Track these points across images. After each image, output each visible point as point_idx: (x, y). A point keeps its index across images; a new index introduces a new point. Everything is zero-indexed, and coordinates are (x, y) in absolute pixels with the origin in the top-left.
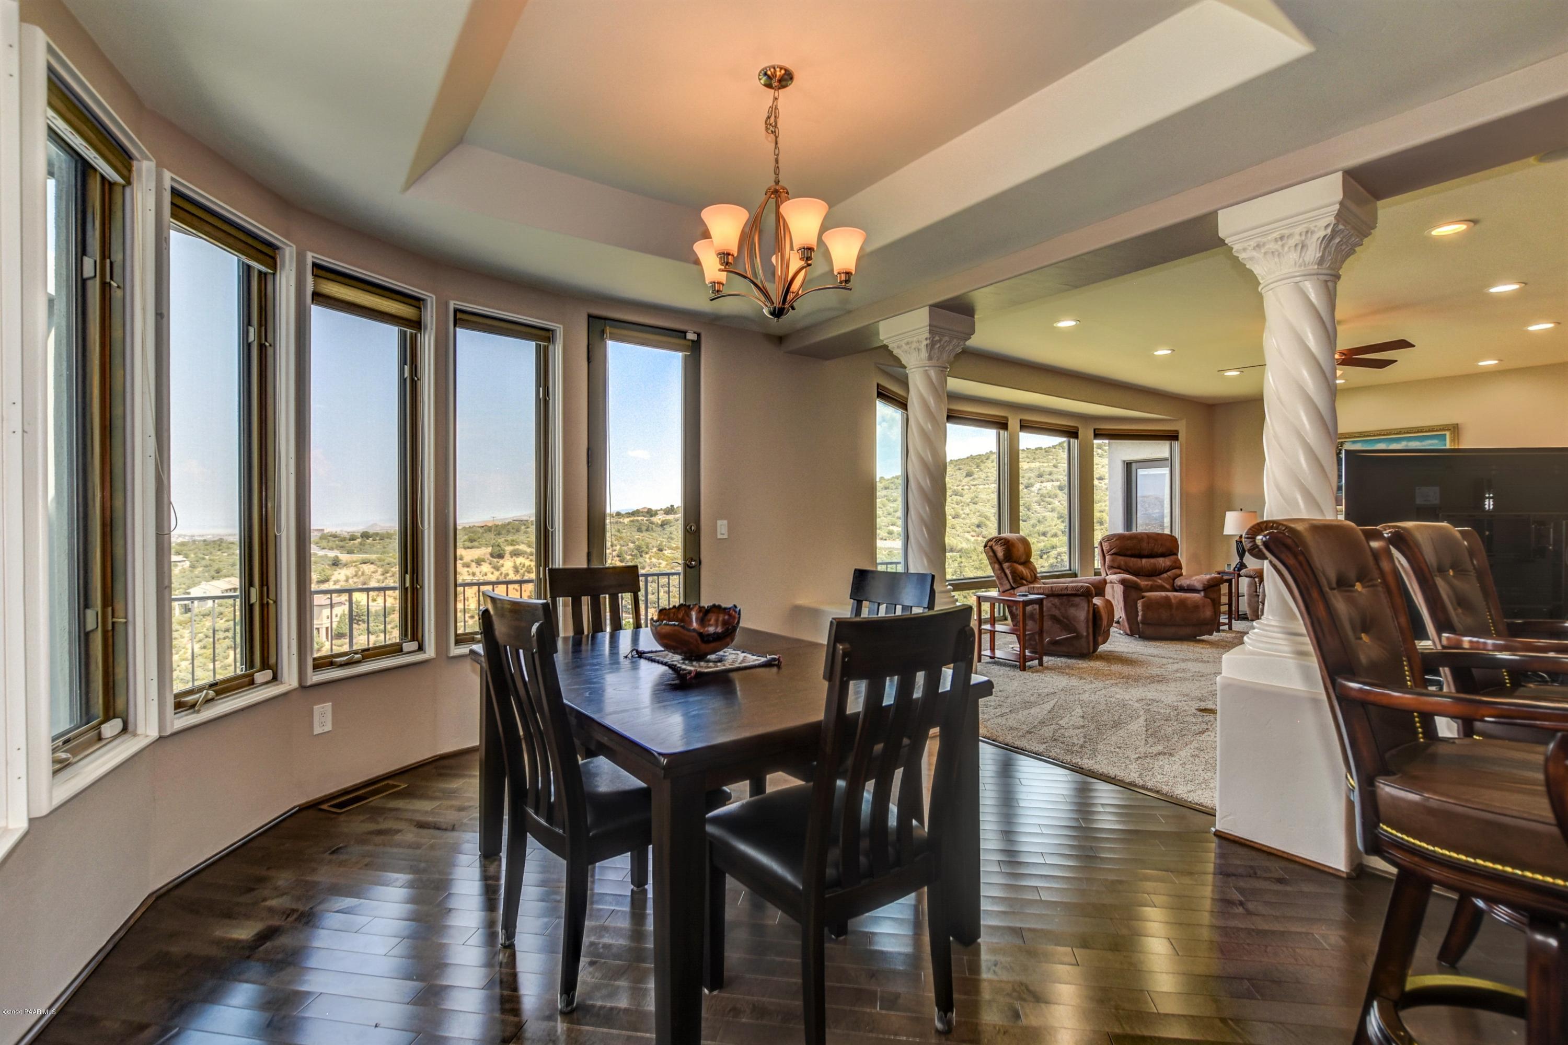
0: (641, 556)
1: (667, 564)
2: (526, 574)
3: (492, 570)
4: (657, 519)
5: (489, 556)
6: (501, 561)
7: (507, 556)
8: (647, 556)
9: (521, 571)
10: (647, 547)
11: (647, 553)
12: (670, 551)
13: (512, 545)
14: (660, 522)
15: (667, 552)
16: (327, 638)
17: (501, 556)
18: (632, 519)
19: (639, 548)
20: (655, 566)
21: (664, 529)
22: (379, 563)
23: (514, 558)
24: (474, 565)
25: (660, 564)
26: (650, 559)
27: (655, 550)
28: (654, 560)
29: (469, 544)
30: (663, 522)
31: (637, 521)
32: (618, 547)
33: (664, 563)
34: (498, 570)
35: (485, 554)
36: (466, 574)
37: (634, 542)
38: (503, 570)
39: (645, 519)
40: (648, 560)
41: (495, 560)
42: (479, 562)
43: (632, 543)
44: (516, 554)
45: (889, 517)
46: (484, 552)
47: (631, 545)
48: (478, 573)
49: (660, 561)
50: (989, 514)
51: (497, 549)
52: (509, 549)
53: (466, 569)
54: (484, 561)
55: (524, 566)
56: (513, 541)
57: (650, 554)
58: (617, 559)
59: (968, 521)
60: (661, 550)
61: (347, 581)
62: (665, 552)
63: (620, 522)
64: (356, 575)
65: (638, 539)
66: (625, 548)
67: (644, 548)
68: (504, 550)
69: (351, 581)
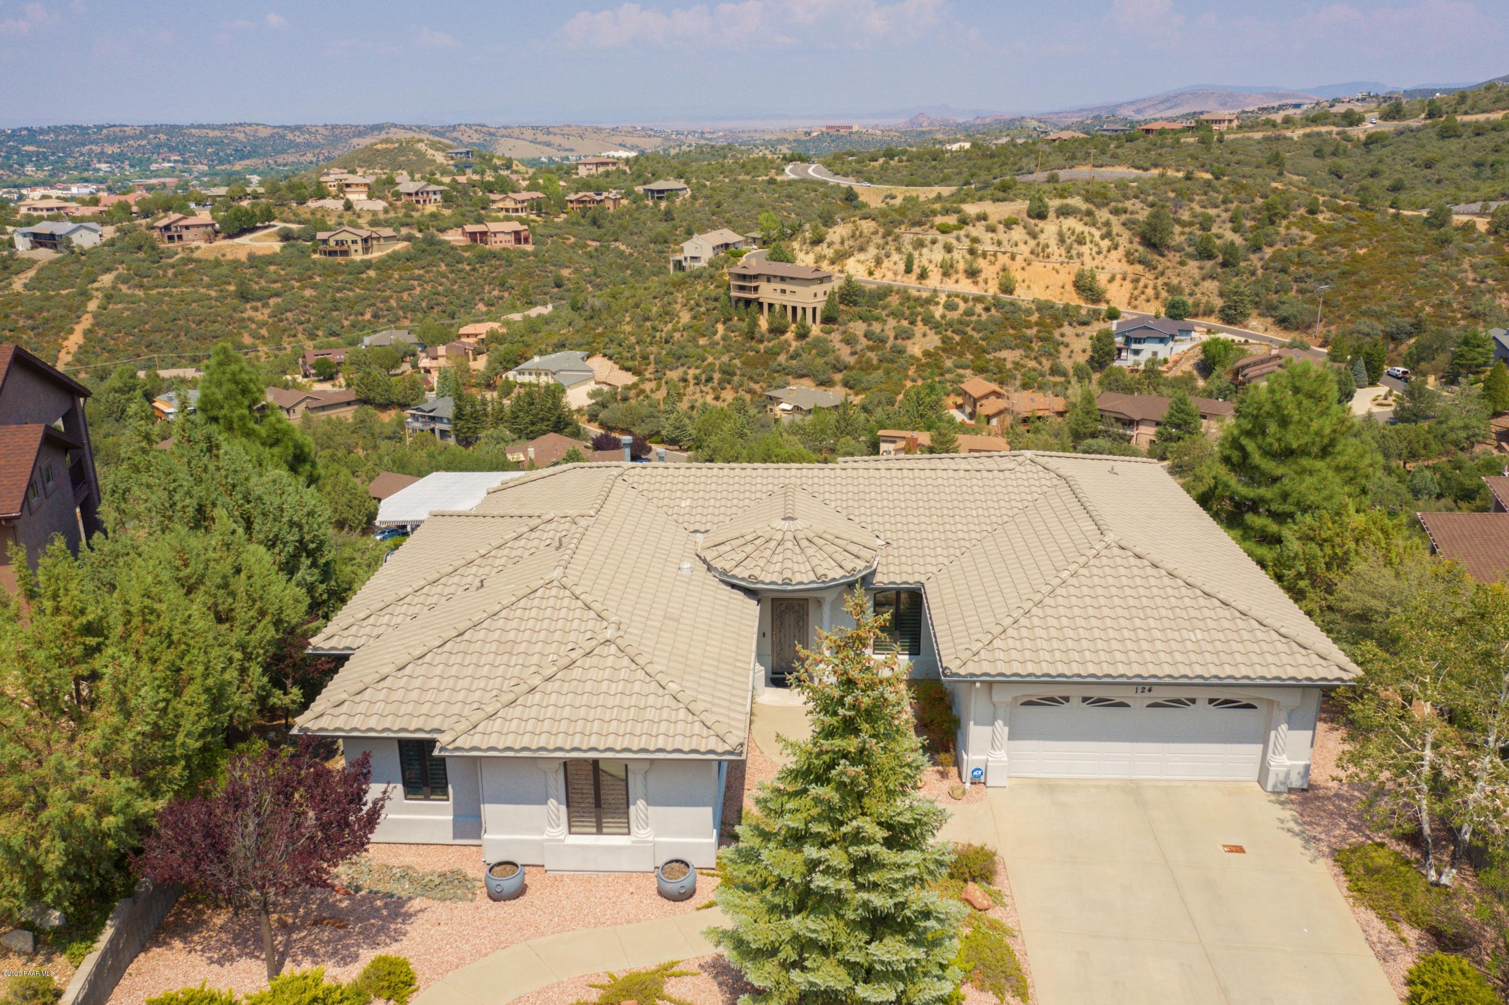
0: (1272, 223)
1: (1316, 240)
2: (1075, 245)
3: (1027, 237)
4: (1359, 132)
5: (1025, 216)
6: (1041, 224)
7: (1052, 215)
8: (1284, 223)
9: (1068, 241)
10: (1287, 207)
11: (1285, 217)
12: (1328, 215)
13: (1062, 196)
14: (1363, 137)
16: (814, 321)
17: (1042, 216)
18: (1308, 130)
19: (1271, 207)
20: (1293, 241)
22: (882, 220)
23: (1062, 219)
24: (1001, 228)
25: (1304, 238)
26: (1288, 228)
27: (1302, 211)
28: (1294, 231)
29: (1001, 195)
30: (1369, 137)
31: (1319, 134)
32: (1236, 204)
33: (1312, 237)
34: (1034, 237)
35: (1019, 212)
36: (989, 241)
38: (1042, 238)
39: (1335, 129)
40: (1282, 230)
41: (1032, 222)
42: (1009, 224)
43: (1262, 197)
44: (1064, 212)
46: (1020, 206)
47: (1259, 201)
48: (1005, 243)
49: (1307, 233)
51: (1038, 204)
52: (1054, 203)
53: (990, 235)
54: (1016, 222)
55: (1073, 233)
56: (1064, 190)
57: (1292, 219)
58: (1229, 225)
60: (1312, 212)
61: (842, 243)
62: (1320, 217)
63: (1285, 138)
64: (853, 236)
66: (1246, 207)
67: (1281, 209)
68: (1046, 207)
69: (846, 243)
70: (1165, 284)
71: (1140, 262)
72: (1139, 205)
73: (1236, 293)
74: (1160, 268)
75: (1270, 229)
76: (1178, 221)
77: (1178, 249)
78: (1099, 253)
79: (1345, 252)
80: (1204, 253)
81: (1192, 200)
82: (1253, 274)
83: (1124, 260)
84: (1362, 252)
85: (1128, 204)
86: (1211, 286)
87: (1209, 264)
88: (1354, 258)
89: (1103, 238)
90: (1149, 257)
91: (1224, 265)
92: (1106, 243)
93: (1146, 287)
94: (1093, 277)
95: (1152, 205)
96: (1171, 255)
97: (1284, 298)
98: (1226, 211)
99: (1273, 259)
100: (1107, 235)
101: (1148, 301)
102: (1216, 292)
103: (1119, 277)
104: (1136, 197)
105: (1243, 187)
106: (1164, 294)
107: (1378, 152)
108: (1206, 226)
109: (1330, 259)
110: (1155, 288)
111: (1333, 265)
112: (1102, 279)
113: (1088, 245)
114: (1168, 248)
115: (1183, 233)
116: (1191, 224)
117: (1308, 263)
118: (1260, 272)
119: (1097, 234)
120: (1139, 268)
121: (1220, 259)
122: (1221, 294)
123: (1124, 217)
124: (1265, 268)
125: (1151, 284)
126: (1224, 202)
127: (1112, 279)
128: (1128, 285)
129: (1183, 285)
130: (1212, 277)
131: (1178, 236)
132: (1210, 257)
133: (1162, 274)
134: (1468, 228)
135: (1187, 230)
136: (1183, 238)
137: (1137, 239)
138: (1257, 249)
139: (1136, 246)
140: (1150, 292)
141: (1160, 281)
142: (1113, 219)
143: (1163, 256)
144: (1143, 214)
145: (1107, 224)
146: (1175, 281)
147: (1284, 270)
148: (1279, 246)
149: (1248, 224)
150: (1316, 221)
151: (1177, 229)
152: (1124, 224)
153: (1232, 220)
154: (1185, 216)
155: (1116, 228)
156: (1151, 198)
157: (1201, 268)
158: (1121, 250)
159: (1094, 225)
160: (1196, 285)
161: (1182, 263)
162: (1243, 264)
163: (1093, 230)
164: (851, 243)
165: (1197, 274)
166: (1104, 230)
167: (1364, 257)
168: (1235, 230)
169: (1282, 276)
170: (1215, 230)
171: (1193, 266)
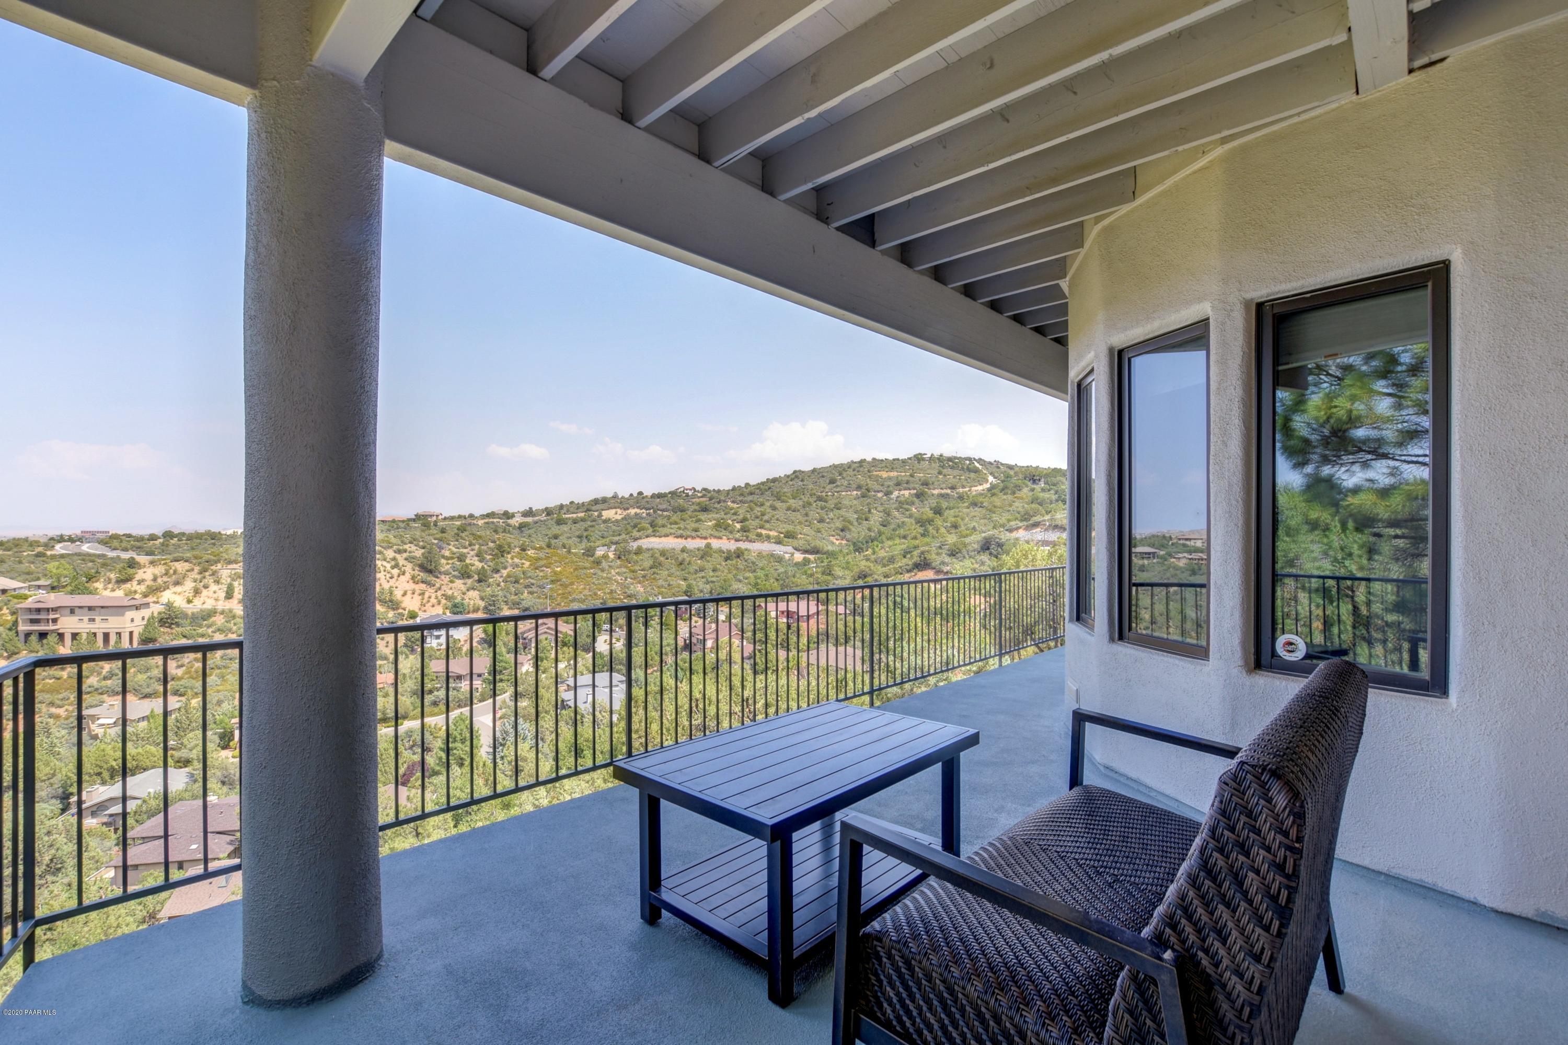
0: (503, 556)
1: (530, 565)
8: (509, 556)
10: (509, 547)
11: (509, 553)
12: (533, 551)
14: (517, 525)
15: (530, 552)
16: (131, 643)
18: (486, 521)
19: (500, 547)
20: (517, 566)
21: (522, 532)
22: (195, 561)
25: (523, 564)
26: (512, 559)
27: (517, 549)
28: (516, 560)
30: (520, 524)
31: (493, 523)
32: (477, 547)
33: (527, 564)
37: (494, 542)
39: (501, 520)
40: (510, 561)
45: (757, 521)
47: (491, 545)
49: (524, 561)
50: (852, 519)
57: (513, 554)
58: (476, 558)
59: (832, 525)
60: (524, 550)
61: (155, 579)
64: (166, 574)
65: (499, 539)
67: (506, 548)
69: (159, 580)
70: (443, 595)
71: (423, 582)
72: (414, 548)
73: (492, 596)
74: (438, 585)
75: (502, 560)
76: (443, 557)
77: (447, 573)
78: (391, 578)
79: (549, 570)
80: (465, 574)
81: (449, 544)
82: (499, 585)
83: (411, 581)
84: (559, 569)
85: (406, 547)
86: (474, 594)
87: (469, 581)
88: (555, 573)
89: (393, 568)
90: (429, 579)
91: (480, 581)
92: (395, 572)
93: (430, 597)
94: (391, 593)
95: (423, 548)
96: (443, 577)
97: (522, 597)
98: (473, 550)
99: (509, 576)
100: (396, 566)
101: (433, 606)
102: (478, 597)
103: (409, 593)
104: (411, 543)
105: (480, 537)
106: (444, 601)
107: (527, 532)
108: (461, 558)
109: (541, 574)
110: (436, 597)
111: (545, 577)
112: (398, 594)
113: (383, 573)
114: (440, 573)
115: (448, 564)
116: (452, 558)
117: (530, 577)
118: (502, 584)
119: (388, 566)
120: (423, 586)
121: (476, 577)
122: (482, 599)
123: (405, 555)
124: (505, 581)
125: (433, 596)
126: (470, 545)
127: (405, 594)
128: (417, 598)
129: (456, 594)
130: (473, 589)
131: (445, 565)
132: (469, 577)
133: (440, 589)
134: (605, 557)
135: (450, 562)
136: (448, 566)
137: (417, 568)
138: (497, 571)
139: (417, 572)
140: (433, 600)
141: (439, 594)
142: (398, 556)
143: (437, 577)
144: (419, 553)
145: (394, 559)
146: (450, 593)
147: (517, 582)
148: (509, 569)
149: (488, 557)
150: (527, 554)
151: (443, 561)
152: (406, 559)
153: (477, 555)
154: (447, 554)
155: (401, 562)
156: (421, 544)
157: (465, 584)
158: (408, 576)
159: (385, 560)
160: (464, 594)
161: (452, 582)
162: (491, 580)
163: (385, 563)
164: (165, 579)
165: (463, 588)
166: (393, 563)
167: (560, 572)
168: (481, 561)
169: (516, 585)
170: (468, 561)
171: (459, 583)
